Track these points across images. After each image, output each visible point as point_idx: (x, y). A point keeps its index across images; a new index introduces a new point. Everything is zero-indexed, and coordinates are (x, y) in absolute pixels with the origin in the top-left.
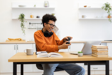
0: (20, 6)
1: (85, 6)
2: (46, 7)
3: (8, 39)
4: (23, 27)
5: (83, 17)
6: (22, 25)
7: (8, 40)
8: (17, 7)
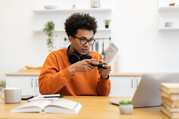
0: (46, 7)
1: (173, 5)
2: (94, 7)
3: (26, 67)
4: (51, 45)
5: (167, 25)
6: (50, 42)
7: (25, 69)
8: (42, 9)
